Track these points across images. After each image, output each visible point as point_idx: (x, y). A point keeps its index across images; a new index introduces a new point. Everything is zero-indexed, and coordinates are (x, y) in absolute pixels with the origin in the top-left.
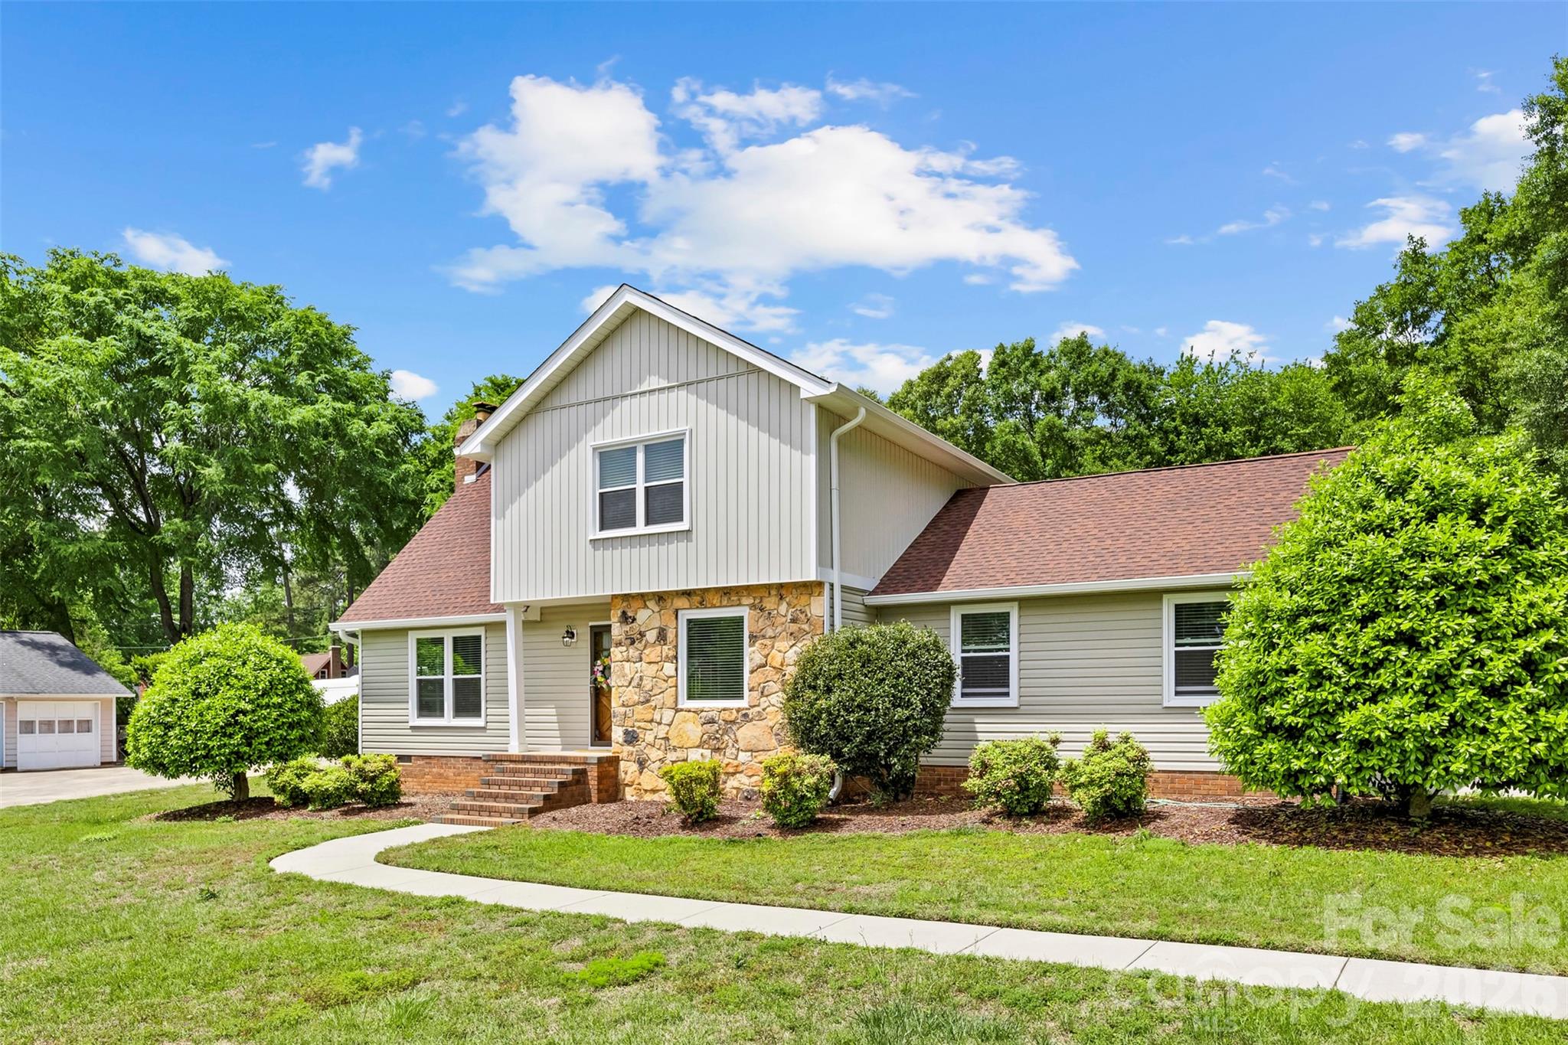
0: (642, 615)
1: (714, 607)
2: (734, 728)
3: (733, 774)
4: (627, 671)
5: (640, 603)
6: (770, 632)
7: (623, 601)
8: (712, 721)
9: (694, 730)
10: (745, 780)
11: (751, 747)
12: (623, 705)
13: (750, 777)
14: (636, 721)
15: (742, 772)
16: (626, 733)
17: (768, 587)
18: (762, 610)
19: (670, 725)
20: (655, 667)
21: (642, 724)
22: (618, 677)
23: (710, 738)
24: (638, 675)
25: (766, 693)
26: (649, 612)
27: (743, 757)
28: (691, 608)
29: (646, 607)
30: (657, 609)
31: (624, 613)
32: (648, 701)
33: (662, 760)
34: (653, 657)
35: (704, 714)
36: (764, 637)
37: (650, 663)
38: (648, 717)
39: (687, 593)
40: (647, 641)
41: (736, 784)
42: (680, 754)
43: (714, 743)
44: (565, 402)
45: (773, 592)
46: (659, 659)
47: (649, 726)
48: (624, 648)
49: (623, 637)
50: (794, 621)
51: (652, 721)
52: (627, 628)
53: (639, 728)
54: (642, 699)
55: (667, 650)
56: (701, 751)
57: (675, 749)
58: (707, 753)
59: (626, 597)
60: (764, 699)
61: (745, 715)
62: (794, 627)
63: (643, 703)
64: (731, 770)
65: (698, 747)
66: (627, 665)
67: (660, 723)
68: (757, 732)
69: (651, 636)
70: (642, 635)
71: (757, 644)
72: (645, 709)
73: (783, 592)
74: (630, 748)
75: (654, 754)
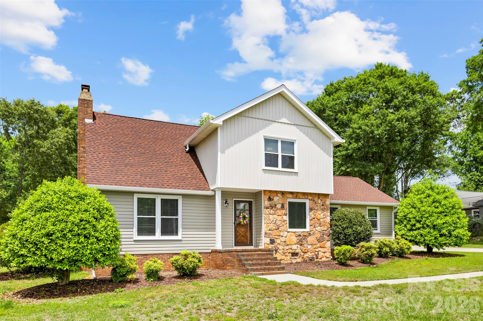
0: (276, 199)
1: (300, 198)
2: (306, 237)
3: (306, 253)
4: (271, 218)
5: (275, 194)
6: (316, 208)
7: (269, 193)
8: (300, 236)
9: (295, 239)
10: (310, 254)
11: (312, 244)
12: (270, 230)
13: (311, 253)
14: (274, 236)
15: (308, 252)
16: (271, 240)
17: (315, 194)
18: (314, 201)
19: (286, 237)
20: (280, 217)
21: (276, 237)
22: (268, 220)
23: (299, 241)
24: (275, 219)
25: (315, 227)
26: (278, 198)
27: (309, 247)
28: (292, 198)
29: (277, 196)
30: (281, 197)
31: (269, 197)
32: (278, 229)
33: (283, 249)
34: (280, 214)
35: (297, 233)
36: (315, 209)
37: (278, 215)
38: (278, 234)
39: (292, 193)
40: (277, 208)
41: (307, 256)
42: (289, 247)
43: (300, 243)
44: (251, 116)
45: (317, 196)
46: (282, 214)
47: (278, 237)
48: (269, 210)
49: (269, 205)
50: (323, 205)
51: (279, 236)
52: (271, 203)
53: (275, 238)
54: (276, 228)
55: (284, 211)
56: (297, 245)
57: (288, 245)
58: (299, 246)
59: (270, 191)
60: (314, 229)
61: (310, 234)
62: (322, 207)
63: (276, 229)
64: (306, 251)
65: (295, 244)
66: (270, 216)
67: (282, 236)
68: (313, 239)
69: (279, 206)
70: (276, 205)
71: (313, 212)
72: (277, 231)
73: (320, 196)
74: (272, 245)
75: (281, 247)
